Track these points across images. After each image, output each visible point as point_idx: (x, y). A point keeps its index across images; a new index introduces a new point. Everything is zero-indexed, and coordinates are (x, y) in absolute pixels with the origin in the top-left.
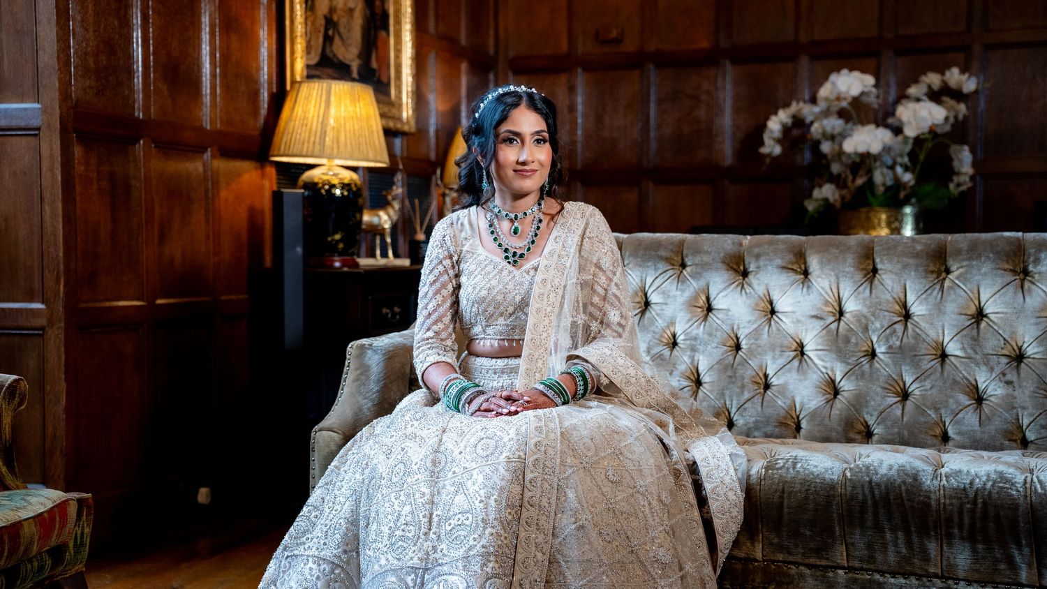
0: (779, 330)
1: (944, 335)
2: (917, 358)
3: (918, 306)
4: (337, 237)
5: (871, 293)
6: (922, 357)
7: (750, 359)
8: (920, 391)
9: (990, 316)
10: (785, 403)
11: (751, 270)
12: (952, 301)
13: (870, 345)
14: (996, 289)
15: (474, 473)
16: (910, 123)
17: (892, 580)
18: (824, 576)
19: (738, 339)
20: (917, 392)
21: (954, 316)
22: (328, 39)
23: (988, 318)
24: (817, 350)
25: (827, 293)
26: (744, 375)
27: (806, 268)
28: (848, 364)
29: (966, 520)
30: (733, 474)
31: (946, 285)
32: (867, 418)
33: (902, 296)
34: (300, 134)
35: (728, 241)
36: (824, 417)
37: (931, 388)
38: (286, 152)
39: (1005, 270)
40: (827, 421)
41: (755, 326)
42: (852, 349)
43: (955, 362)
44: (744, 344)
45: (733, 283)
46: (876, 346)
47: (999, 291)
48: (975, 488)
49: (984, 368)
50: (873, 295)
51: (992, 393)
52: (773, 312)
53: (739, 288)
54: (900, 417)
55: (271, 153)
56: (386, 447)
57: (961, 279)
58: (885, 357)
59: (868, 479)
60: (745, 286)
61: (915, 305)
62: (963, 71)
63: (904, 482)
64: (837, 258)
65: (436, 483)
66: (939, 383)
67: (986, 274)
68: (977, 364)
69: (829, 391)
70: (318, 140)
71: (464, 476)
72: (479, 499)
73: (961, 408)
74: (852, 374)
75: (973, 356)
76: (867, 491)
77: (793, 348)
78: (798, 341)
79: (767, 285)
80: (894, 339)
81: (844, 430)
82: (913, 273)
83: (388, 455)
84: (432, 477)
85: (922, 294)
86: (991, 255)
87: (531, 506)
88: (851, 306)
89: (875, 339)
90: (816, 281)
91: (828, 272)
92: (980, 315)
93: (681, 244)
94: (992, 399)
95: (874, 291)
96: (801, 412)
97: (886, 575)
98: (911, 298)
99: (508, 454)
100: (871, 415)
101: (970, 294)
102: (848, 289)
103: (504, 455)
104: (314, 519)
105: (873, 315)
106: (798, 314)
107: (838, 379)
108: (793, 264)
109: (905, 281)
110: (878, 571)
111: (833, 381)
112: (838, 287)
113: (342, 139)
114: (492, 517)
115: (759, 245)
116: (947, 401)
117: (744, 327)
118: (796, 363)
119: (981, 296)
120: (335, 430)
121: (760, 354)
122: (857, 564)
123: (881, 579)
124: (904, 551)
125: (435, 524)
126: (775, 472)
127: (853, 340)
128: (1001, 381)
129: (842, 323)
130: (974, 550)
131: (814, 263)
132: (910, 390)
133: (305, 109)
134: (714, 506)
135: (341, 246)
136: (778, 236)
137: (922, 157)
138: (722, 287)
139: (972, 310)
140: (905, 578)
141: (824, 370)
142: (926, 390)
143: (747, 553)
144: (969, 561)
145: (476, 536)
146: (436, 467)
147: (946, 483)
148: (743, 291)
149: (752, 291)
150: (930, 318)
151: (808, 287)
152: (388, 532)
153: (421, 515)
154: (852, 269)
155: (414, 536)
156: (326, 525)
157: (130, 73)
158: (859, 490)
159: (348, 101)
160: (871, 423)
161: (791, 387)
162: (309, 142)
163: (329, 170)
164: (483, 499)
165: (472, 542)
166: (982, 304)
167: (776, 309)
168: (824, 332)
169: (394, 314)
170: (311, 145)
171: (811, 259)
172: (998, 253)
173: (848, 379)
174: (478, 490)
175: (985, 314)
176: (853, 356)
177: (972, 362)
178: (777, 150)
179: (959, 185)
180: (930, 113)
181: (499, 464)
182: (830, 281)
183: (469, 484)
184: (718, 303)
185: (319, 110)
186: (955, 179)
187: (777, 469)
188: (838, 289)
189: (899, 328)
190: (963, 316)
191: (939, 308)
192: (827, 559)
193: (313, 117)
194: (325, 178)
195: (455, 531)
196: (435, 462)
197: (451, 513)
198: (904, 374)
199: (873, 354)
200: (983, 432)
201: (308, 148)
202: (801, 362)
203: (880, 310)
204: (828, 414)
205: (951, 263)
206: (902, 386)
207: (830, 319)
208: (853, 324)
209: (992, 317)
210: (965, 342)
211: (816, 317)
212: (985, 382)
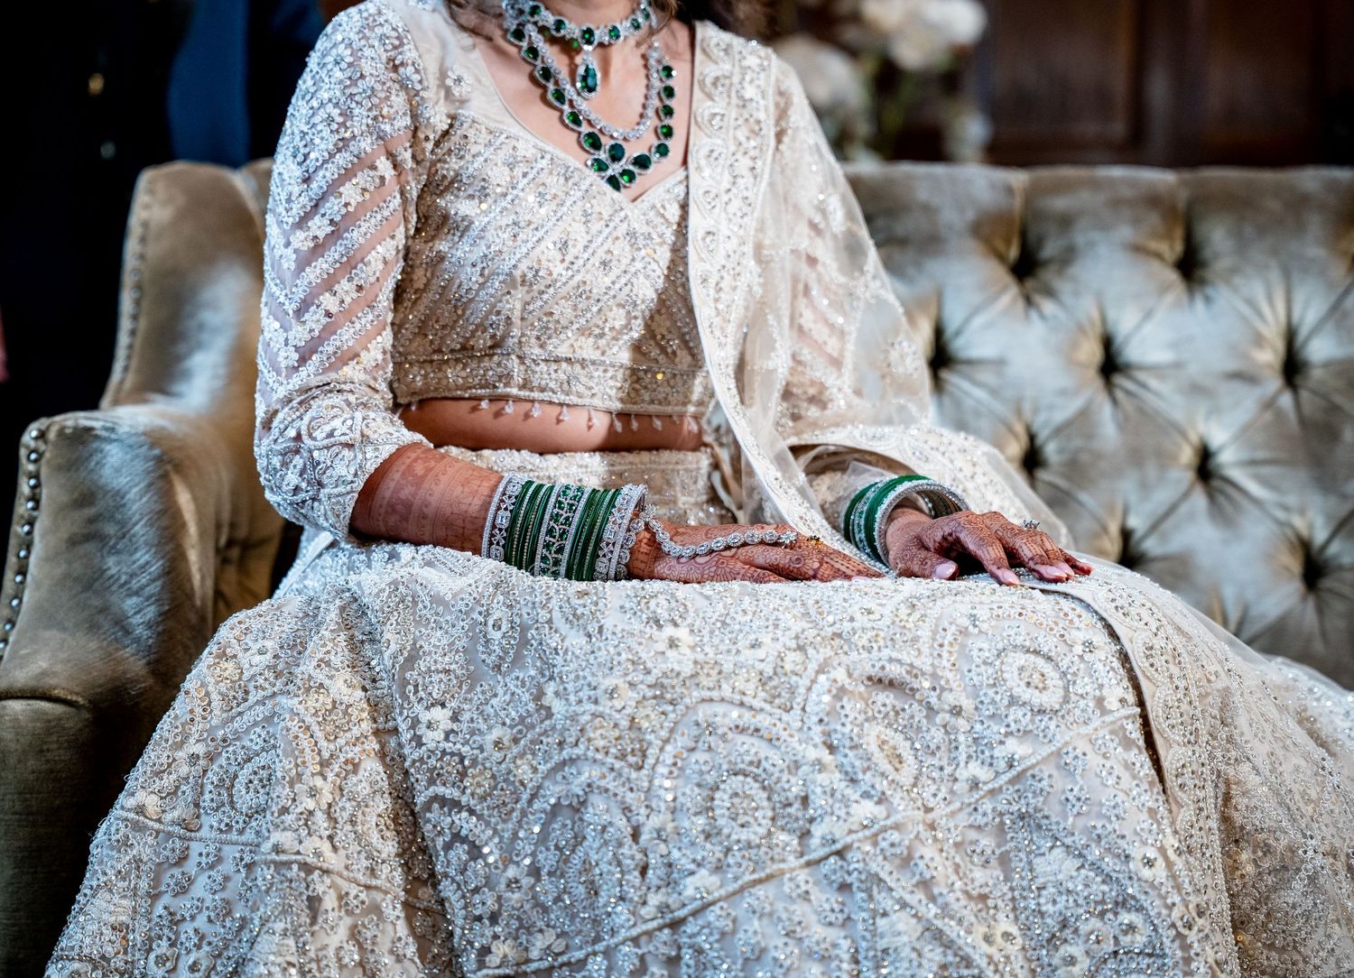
0: (1143, 413)
7: (1079, 490)
11: (1046, 255)
19: (1034, 438)
24: (1251, 463)
25: (1260, 316)
27: (1189, 249)
28: (1341, 498)
35: (977, 183)
41: (1078, 402)
44: (1052, 452)
45: (1004, 292)
53: (1023, 302)
60: (1037, 298)
69: (1298, 567)
77: (1185, 459)
78: (1199, 443)
79: (1100, 300)
88: (1320, 350)
90: (1227, 284)
91: (1261, 259)
102: (1315, 303)
106: (1191, 370)
107: (1320, 538)
108: (1158, 239)
111: (1307, 544)
112: (1289, 297)
115: (1060, 192)
117: (1050, 408)
118: (1199, 499)
120: (59, 694)
121: (1104, 476)
129: (1304, 394)
131: (1218, 238)
136: (1100, 170)
138: (976, 298)
141: (1281, 517)
148: (1035, 312)
149: (1060, 310)
151: (1208, 300)
161: (1205, 562)
167: (1125, 360)
173: (1350, 538)
182: (1268, 283)
184: (972, 342)
188: (1289, 305)
202: (1213, 496)
207: (1274, 383)
208: (1339, 393)
211: (1239, 377)
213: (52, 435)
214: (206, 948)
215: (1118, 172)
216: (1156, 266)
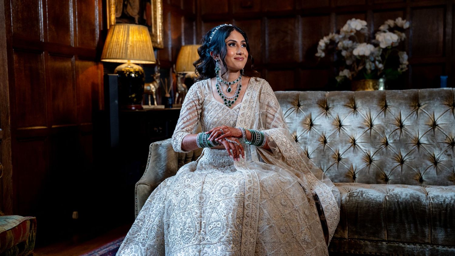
0: (344, 134)
1: (419, 135)
2: (407, 145)
3: (406, 122)
4: (133, 96)
6: (409, 144)
7: (331, 147)
8: (409, 160)
9: (439, 125)
10: (348, 166)
11: (330, 107)
12: (422, 119)
13: (385, 139)
14: (442, 113)
15: (221, 203)
16: (383, 42)
17: (408, 246)
18: (377, 245)
19: (325, 138)
20: (408, 160)
21: (423, 126)
22: (125, 6)
23: (438, 126)
24: (361, 142)
25: (365, 117)
26: (329, 154)
27: (355, 105)
28: (376, 148)
29: (442, 218)
30: (335, 200)
31: (419, 112)
32: (386, 172)
33: (399, 117)
34: (116, 49)
35: (319, 94)
36: (366, 173)
37: (414, 158)
38: (109, 57)
39: (445, 105)
40: (368, 174)
41: (333, 132)
42: (377, 142)
43: (424, 147)
44: (328, 140)
45: (322, 113)
46: (388, 140)
47: (443, 114)
48: (446, 203)
49: (437, 149)
50: (386, 117)
51: (441, 160)
52: (340, 126)
53: (325, 115)
54: (401, 171)
55: (102, 58)
56: (176, 191)
57: (426, 109)
58: (393, 145)
59: (396, 200)
60: (328, 114)
61: (405, 121)
62: (403, 19)
63: (413, 201)
64: (369, 101)
65: (202, 208)
66: (418, 156)
67: (437, 107)
68: (434, 147)
69: (367, 160)
70: (124, 52)
71: (215, 204)
72: (224, 215)
73: (428, 167)
74: (378, 153)
75: (432, 143)
76: (396, 206)
77: (351, 142)
78: (353, 139)
79: (338, 114)
80: (397, 137)
81: (376, 178)
82: (404, 107)
83: (177, 194)
84: (200, 205)
85: (408, 116)
86: (439, 98)
87: (248, 217)
88: (376, 122)
89: (387, 137)
90: (360, 111)
91: (366, 107)
92: (434, 125)
93: (298, 95)
94: (441, 162)
95: (386, 115)
96: (355, 170)
97: (405, 244)
98: (403, 118)
99: (236, 194)
100: (388, 171)
101: (430, 116)
102: (375, 114)
103: (234, 194)
104: (140, 226)
105: (386, 126)
106: (352, 126)
107: (372, 155)
108: (349, 104)
109: (400, 110)
110: (401, 242)
111: (369, 156)
112: (370, 114)
113: (135, 51)
114: (230, 223)
115: (333, 96)
116: (421, 164)
117: (328, 133)
118: (352, 148)
119: (435, 116)
120: (146, 184)
121: (335, 145)
122: (392, 239)
123: (403, 246)
124: (414, 232)
125: (203, 227)
126: (353, 198)
127: (378, 138)
128: (445, 154)
129: (372, 130)
130: (446, 232)
131: (359, 103)
132: (404, 159)
133: (117, 37)
134: (327, 214)
135: (135, 100)
136: (341, 91)
137: (386, 57)
138: (317, 115)
139: (431, 123)
140: (414, 245)
141: (365, 151)
142: (412, 159)
143: (340, 236)
144: (444, 237)
145: (223, 232)
146: (201, 200)
147: (432, 201)
148: (327, 117)
149: (331, 116)
150: (412, 127)
151: (357, 114)
152: (180, 231)
153: (196, 223)
154: (376, 106)
155: (193, 233)
156: (147, 228)
157: (38, 20)
158: (393, 206)
159: (137, 34)
160: (388, 174)
161: (350, 159)
162: (120, 52)
163: (129, 65)
164: (226, 215)
165: (222, 235)
166: (435, 120)
167: (342, 124)
168: (365, 134)
169: (159, 130)
170: (121, 54)
171: (357, 102)
172: (442, 97)
173: (376, 155)
174: (223, 210)
175: (437, 124)
176: (378, 145)
177: (432, 146)
178: (323, 55)
179: (402, 69)
180: (391, 37)
181: (232, 198)
182: (366, 111)
183: (218, 208)
184: (316, 122)
185: (124, 37)
186: (401, 66)
187: (354, 197)
188: (370, 115)
189: (398, 131)
190: (427, 126)
191: (416, 122)
192: (378, 237)
193: (121, 41)
194: (127, 69)
195: (213, 230)
196: (201, 198)
197: (211, 222)
198: (401, 152)
199: (386, 144)
200: (438, 178)
201: (119, 55)
202: (354, 148)
203: (390, 124)
204: (368, 171)
205: (421, 102)
206: (401, 158)
207: (367, 128)
208: (377, 130)
209: (440, 126)
210: (428, 137)
211: (360, 127)
212: (438, 155)
213: (153, 145)
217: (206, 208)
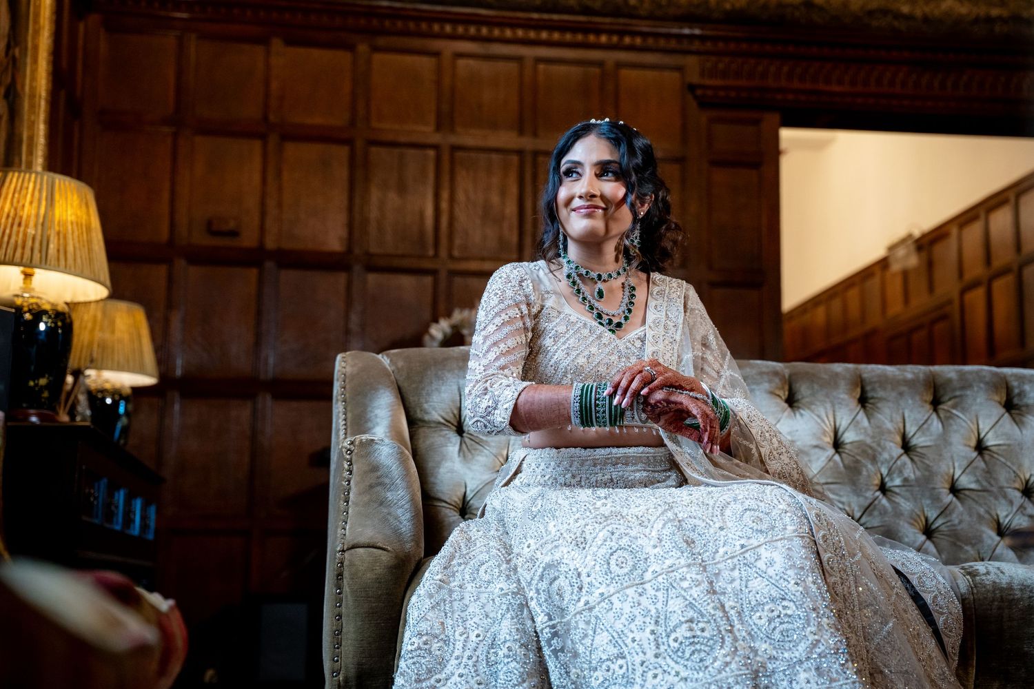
1: (954, 468)
2: (935, 492)
3: (920, 437)
4: (43, 382)
5: (869, 422)
6: (938, 491)
8: (949, 527)
12: (956, 431)
13: (881, 478)
14: (994, 420)
15: (762, 550)
20: (943, 528)
21: (961, 448)
23: (990, 450)
25: (823, 422)
27: (791, 394)
28: (865, 499)
31: (942, 415)
33: (901, 425)
37: (961, 522)
39: (996, 402)
42: (865, 483)
43: (972, 497)
46: (887, 479)
47: (997, 422)
49: (1003, 501)
50: (873, 424)
51: (1017, 528)
57: (959, 409)
58: (901, 491)
61: (916, 437)
64: (829, 383)
65: (704, 568)
66: (966, 517)
67: (981, 404)
68: (995, 498)
71: (747, 555)
72: (793, 582)
73: (996, 543)
74: (872, 510)
75: (989, 487)
80: (908, 471)
82: (910, 402)
84: (694, 560)
85: (923, 424)
86: (982, 385)
88: (849, 437)
89: (884, 473)
90: (809, 409)
91: (822, 399)
92: (980, 447)
95: (872, 420)
98: (911, 430)
99: (794, 527)
101: (971, 425)
102: (845, 417)
104: (437, 653)
105: (878, 445)
106: (799, 443)
107: (857, 515)
108: (780, 389)
109: (903, 409)
112: (834, 415)
113: (70, 249)
116: (980, 537)
119: (981, 427)
120: (380, 544)
125: (735, 619)
127: (865, 473)
128: (1023, 515)
129: (844, 455)
131: (803, 390)
132: (934, 527)
135: (46, 394)
139: (973, 443)
141: (841, 506)
142: (953, 525)
146: (693, 548)
150: (936, 449)
151: (802, 415)
152: (652, 637)
153: (709, 609)
154: (846, 396)
156: (469, 657)
164: (798, 581)
166: (982, 436)
168: (831, 464)
171: (798, 385)
172: (987, 385)
173: (871, 515)
174: (782, 570)
175: (984, 446)
176: (868, 490)
177: (989, 496)
182: (826, 408)
185: (39, 207)
188: (835, 417)
189: (905, 458)
190: (968, 448)
191: (944, 439)
195: (775, 624)
196: (688, 542)
197: (754, 603)
198: (925, 509)
199: (885, 489)
201: (23, 254)
205: (944, 395)
206: (925, 523)
207: (831, 451)
208: (859, 455)
209: (994, 449)
210: (978, 474)
211: (816, 446)
212: (1007, 516)
213: (356, 443)
214: (480, 629)
215: (759, 362)
216: (778, 400)
217: (719, 570)
